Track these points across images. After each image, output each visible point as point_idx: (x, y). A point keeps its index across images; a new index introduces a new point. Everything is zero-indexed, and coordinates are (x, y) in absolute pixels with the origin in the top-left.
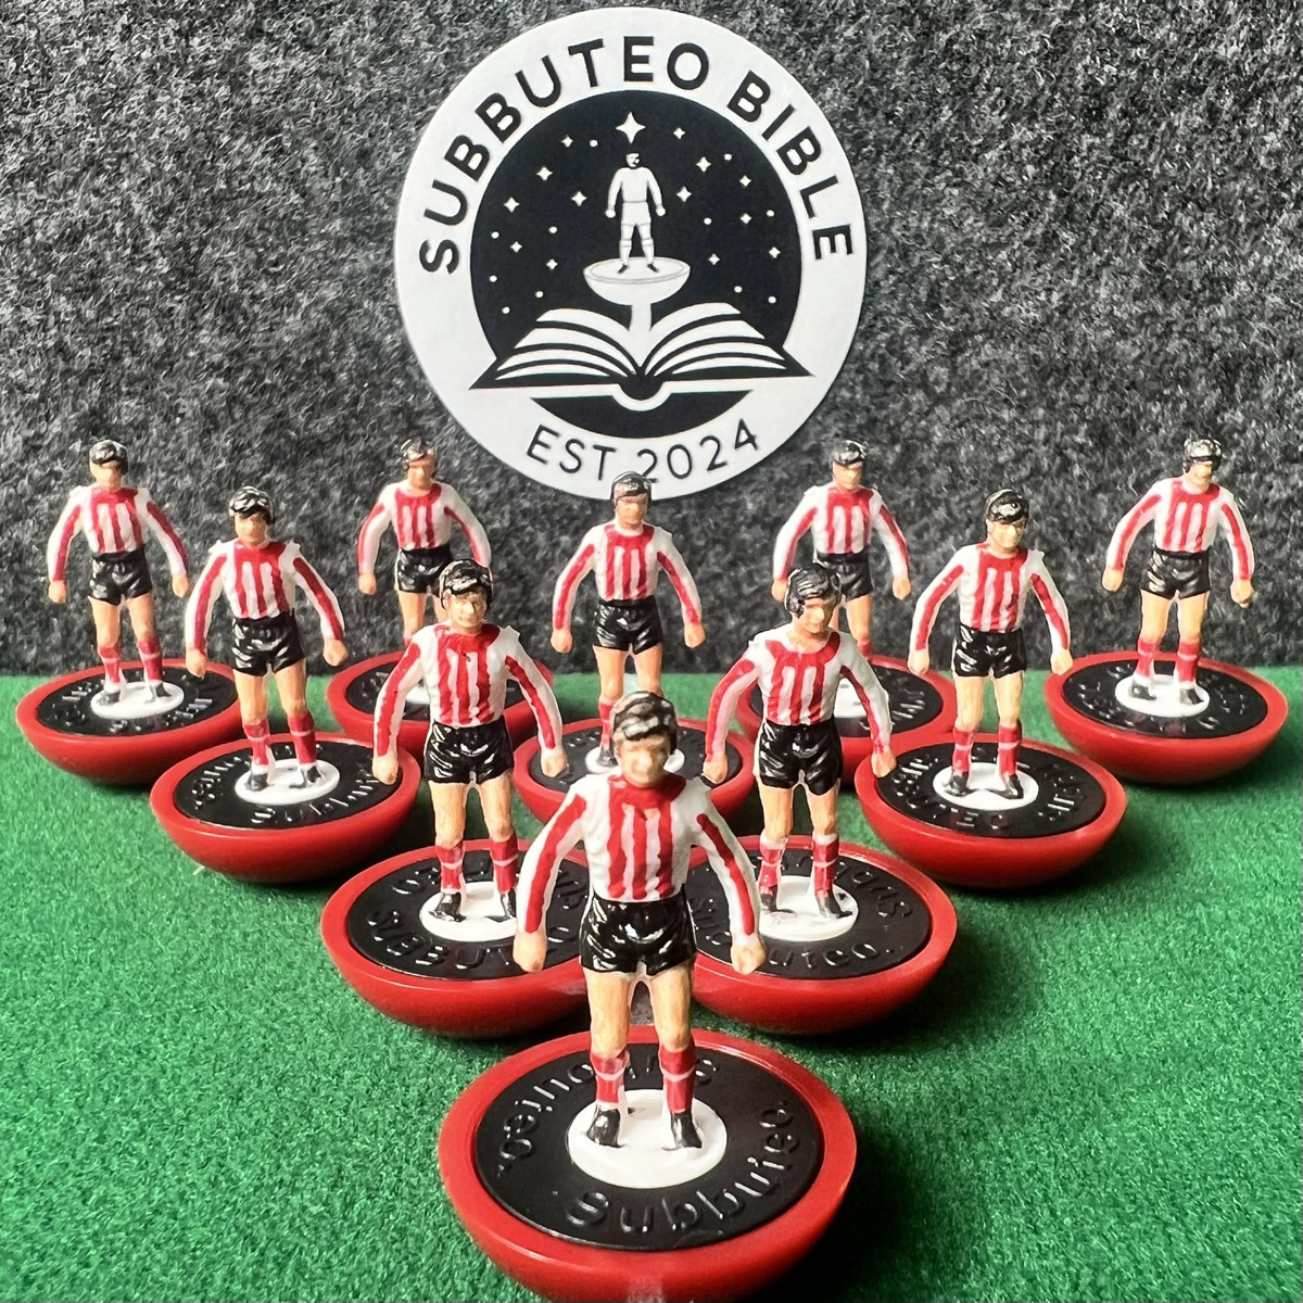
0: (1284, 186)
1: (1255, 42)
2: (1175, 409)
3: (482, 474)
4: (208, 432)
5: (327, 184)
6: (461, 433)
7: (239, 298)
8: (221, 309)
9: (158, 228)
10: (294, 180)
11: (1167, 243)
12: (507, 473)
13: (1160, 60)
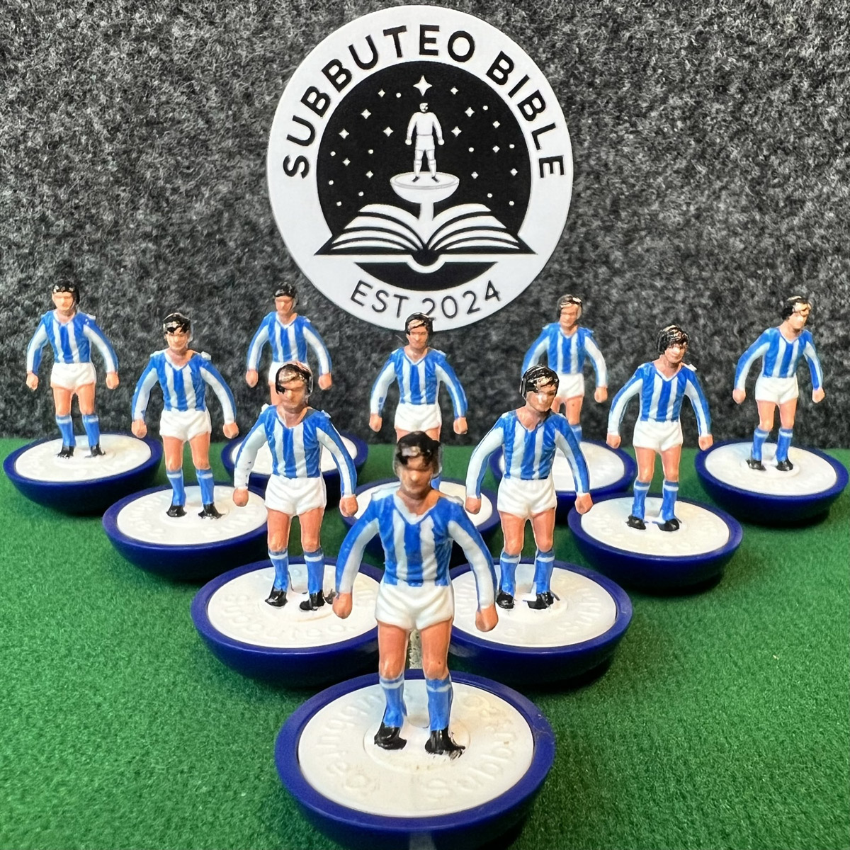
0: (839, 141)
1: (825, 47)
2: (764, 284)
3: (321, 311)
4: (141, 278)
5: (222, 116)
6: (308, 284)
7: (163, 189)
8: (151, 196)
9: (111, 141)
10: (201, 113)
11: (763, 176)
12: (337, 310)
13: (764, 57)
